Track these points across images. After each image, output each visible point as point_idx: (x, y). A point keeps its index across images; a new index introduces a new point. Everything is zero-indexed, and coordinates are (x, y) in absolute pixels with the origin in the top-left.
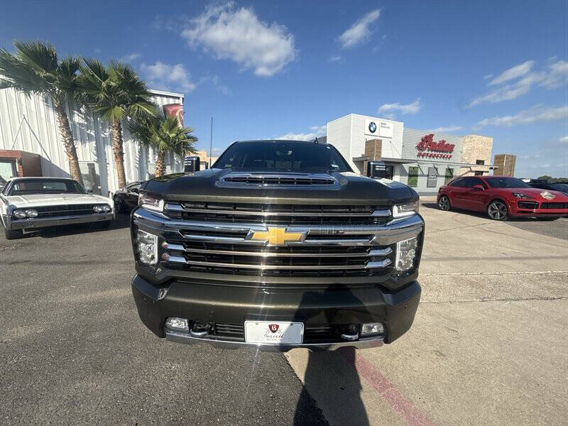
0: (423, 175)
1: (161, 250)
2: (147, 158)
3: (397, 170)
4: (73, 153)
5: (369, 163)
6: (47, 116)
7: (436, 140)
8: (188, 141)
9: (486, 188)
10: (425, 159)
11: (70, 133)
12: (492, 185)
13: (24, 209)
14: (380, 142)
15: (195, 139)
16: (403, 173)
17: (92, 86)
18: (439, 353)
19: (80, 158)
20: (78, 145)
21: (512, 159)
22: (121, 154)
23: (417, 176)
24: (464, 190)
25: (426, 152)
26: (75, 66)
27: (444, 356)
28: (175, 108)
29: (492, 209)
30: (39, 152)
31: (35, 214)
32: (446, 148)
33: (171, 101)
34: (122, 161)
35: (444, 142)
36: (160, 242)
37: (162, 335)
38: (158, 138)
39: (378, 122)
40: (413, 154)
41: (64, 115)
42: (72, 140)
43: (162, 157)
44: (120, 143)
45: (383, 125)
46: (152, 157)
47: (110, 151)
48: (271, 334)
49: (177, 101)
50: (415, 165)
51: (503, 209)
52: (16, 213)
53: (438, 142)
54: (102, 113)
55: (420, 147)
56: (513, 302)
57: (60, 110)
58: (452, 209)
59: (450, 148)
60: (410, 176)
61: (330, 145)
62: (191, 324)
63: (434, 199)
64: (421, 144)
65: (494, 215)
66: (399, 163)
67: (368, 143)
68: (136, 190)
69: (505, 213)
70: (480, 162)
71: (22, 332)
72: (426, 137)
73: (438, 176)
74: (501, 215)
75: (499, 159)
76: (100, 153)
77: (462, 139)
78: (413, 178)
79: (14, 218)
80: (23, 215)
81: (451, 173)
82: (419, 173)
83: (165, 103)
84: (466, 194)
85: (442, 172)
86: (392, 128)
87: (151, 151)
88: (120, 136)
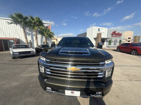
0: (113, 42)
1: (45, 70)
2: (43, 39)
3: (105, 41)
4: (26, 38)
5: (98, 43)
6: (21, 30)
7: (117, 32)
8: (53, 35)
9: (131, 46)
10: (113, 38)
11: (25, 33)
12: (133, 46)
13: (16, 52)
14: (101, 34)
15: (54, 34)
16: (107, 41)
17: (30, 22)
18: (117, 97)
19: (28, 39)
20: (27, 36)
21: (139, 37)
22: (37, 38)
23: (111, 42)
24: (125, 47)
25: (114, 36)
26: (27, 18)
27: (119, 97)
28: (49, 27)
29: (133, 52)
30: (19, 38)
31: (18, 53)
32: (119, 35)
33: (48, 25)
34: (37, 40)
35: (119, 33)
36: (45, 68)
37: (45, 90)
38: (45, 34)
39: (100, 28)
40: (110, 36)
41: (24, 29)
42: (26, 35)
43: (46, 38)
44: (37, 35)
45: (102, 29)
46: (44, 39)
47: (34, 38)
48: (72, 94)
49: (50, 25)
50: (111, 39)
51: (136, 52)
52: (14, 53)
53: (117, 33)
54: (33, 28)
55: (112, 34)
56: (139, 82)
57: (23, 28)
58: (121, 52)
59: (121, 35)
60: (109, 42)
61: (88, 38)
62: (52, 89)
63: (116, 48)
64: (113, 34)
65: (133, 54)
66: (106, 39)
67: (98, 34)
68: (40, 47)
69: (137, 53)
70: (129, 38)
71: (15, 84)
72: (114, 32)
73: (117, 42)
74: (135, 54)
75: (135, 37)
76: (32, 38)
77: (124, 32)
78: (110, 43)
79: (14, 54)
80: (16, 54)
81: (121, 41)
82: (112, 41)
83: (47, 25)
84: (125, 48)
85: (118, 41)
86: (104, 30)
87: (44, 37)
88: (37, 34)
